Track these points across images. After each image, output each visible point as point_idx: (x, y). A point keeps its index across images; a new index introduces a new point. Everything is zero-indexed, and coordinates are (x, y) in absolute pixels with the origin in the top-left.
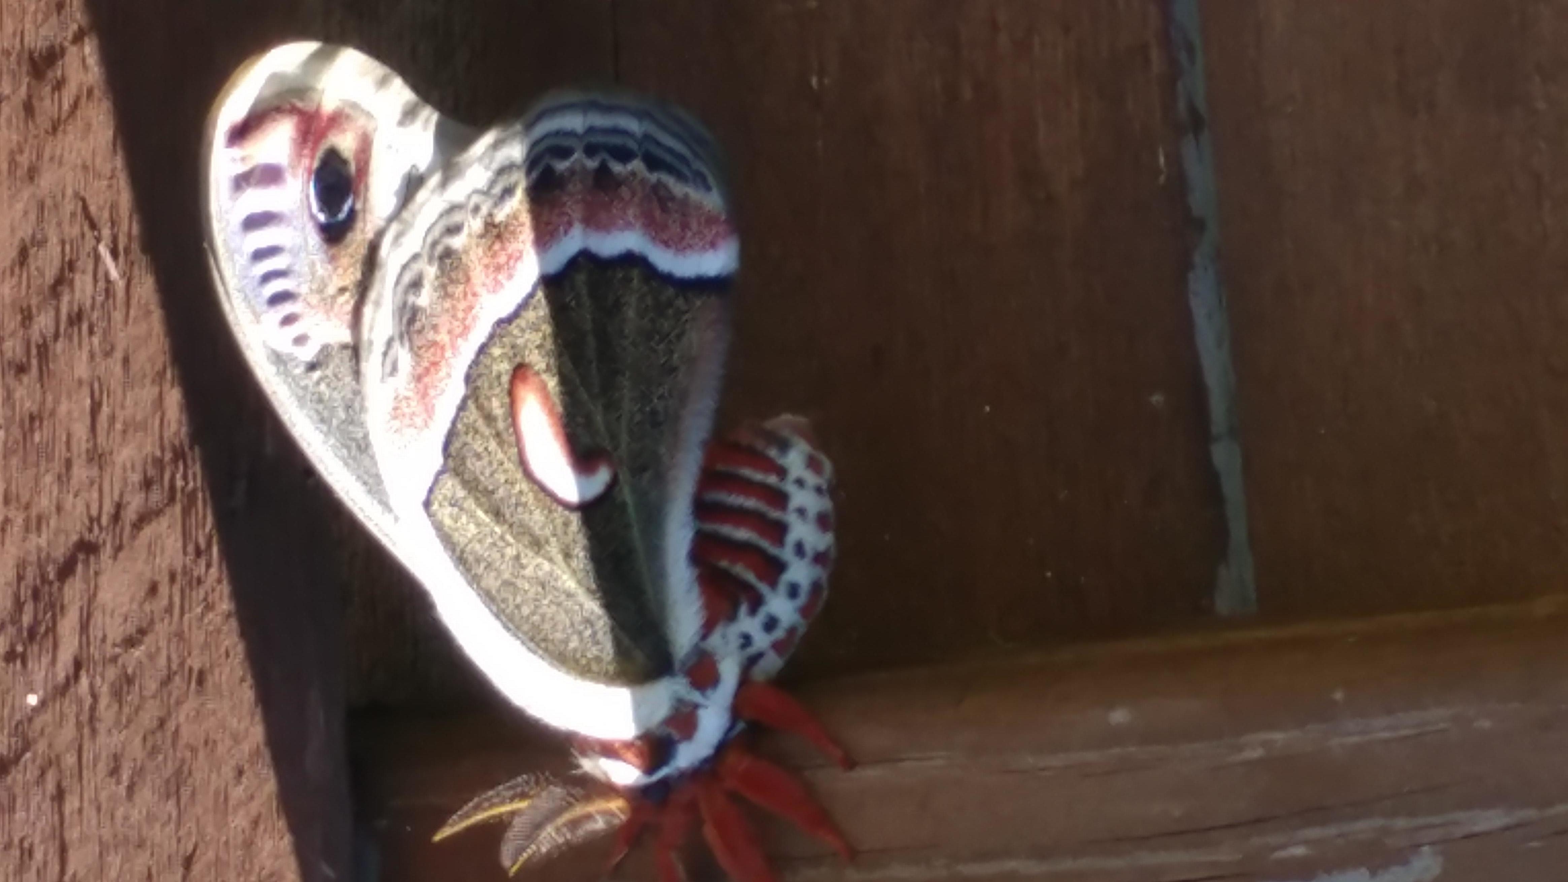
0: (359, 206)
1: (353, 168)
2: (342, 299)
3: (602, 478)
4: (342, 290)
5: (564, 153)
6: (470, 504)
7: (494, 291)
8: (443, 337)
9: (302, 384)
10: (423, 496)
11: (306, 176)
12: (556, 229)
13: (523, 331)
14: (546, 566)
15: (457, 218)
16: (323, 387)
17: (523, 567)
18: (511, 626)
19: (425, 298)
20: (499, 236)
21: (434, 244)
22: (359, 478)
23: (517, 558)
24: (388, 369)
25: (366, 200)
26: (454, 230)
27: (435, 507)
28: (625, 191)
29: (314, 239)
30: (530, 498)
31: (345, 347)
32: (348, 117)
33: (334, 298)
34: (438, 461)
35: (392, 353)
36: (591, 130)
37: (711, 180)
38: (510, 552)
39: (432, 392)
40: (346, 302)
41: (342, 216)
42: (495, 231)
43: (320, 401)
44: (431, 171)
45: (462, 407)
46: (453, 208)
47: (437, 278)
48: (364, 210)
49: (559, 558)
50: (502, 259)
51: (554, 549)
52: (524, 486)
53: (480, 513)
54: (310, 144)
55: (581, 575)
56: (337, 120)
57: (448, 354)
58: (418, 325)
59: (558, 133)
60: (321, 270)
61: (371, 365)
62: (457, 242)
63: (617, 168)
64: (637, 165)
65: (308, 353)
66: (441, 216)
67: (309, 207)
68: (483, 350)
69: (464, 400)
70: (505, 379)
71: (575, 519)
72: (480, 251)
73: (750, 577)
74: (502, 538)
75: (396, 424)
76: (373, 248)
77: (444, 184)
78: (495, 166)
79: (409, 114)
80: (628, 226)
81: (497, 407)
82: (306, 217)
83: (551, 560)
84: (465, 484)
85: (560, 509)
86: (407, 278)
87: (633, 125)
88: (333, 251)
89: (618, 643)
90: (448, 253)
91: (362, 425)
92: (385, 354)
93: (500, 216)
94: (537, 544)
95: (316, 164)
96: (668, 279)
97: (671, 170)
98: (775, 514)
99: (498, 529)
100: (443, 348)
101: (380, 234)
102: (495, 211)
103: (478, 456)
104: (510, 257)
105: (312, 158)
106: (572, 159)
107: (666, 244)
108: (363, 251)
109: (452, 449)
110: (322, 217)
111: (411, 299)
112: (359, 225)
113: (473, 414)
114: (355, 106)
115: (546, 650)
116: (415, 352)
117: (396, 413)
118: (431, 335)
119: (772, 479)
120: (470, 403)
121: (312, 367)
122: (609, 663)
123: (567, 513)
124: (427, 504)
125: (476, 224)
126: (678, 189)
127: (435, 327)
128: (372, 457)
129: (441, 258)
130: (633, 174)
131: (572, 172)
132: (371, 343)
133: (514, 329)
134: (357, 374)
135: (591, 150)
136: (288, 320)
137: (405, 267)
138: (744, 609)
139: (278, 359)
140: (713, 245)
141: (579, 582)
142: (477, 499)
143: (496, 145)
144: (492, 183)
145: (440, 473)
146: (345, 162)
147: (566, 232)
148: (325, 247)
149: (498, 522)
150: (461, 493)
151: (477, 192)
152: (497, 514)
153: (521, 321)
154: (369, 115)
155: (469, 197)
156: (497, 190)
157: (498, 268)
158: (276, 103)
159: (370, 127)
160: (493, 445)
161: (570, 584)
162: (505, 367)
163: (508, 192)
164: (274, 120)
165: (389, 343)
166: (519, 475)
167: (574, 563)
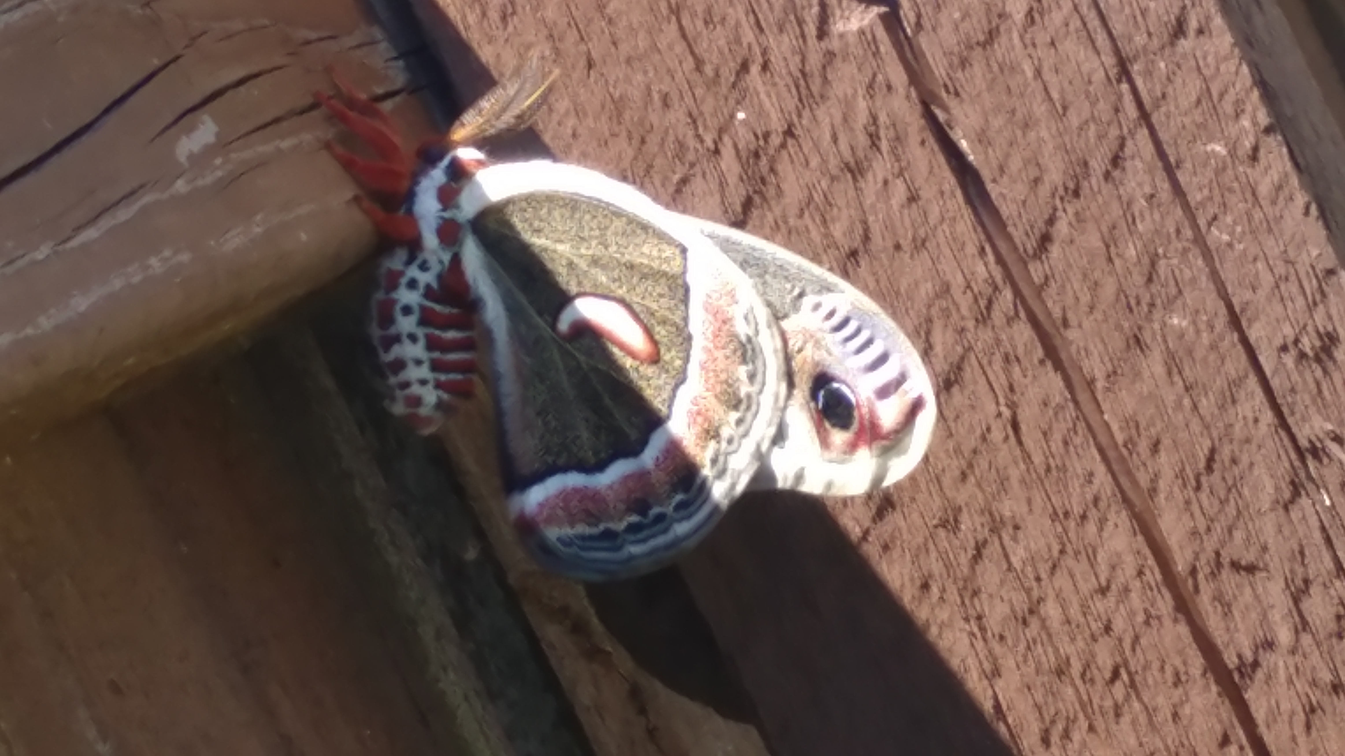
0: (812, 405)
1: (827, 425)
2: (799, 344)
3: (564, 324)
4: (800, 350)
5: (681, 506)
6: (655, 264)
7: (695, 398)
8: (719, 354)
9: (804, 282)
10: (689, 254)
11: (861, 403)
12: (666, 458)
13: (666, 383)
14: (583, 251)
15: (742, 429)
16: (788, 286)
17: (600, 243)
18: (595, 202)
19: (742, 371)
20: (707, 432)
21: (748, 408)
22: (740, 244)
23: (606, 248)
24: (751, 317)
25: (810, 409)
26: (739, 422)
27: (677, 252)
28: (622, 507)
29: (836, 370)
30: (613, 286)
31: (786, 316)
32: (845, 453)
33: (805, 342)
34: (690, 279)
35: (753, 326)
36: (665, 531)
37: (559, 545)
38: (613, 248)
39: (711, 318)
40: (794, 344)
41: (822, 393)
42: (712, 433)
43: (786, 278)
44: (770, 450)
45: (686, 319)
46: (745, 435)
47: (738, 388)
48: (808, 403)
49: (576, 260)
50: (700, 419)
51: (583, 265)
52: (621, 292)
53: (645, 261)
54: (866, 423)
55: (556, 256)
56: (853, 447)
57: (711, 346)
58: (739, 353)
59: (689, 517)
60: (821, 355)
61: (762, 314)
62: (734, 416)
63: (634, 518)
64: (620, 526)
65: (808, 301)
66: (751, 426)
67: (848, 386)
68: (687, 360)
69: (686, 325)
70: (663, 351)
71: (573, 289)
72: (717, 418)
73: (438, 308)
74: (623, 254)
75: (729, 288)
76: (791, 385)
77: (758, 446)
78: (729, 473)
79: (799, 477)
80: (610, 487)
81: (661, 332)
82: (849, 379)
83: (581, 256)
84: (665, 274)
85: (588, 290)
86: (759, 378)
87: (635, 549)
88: (818, 370)
89: (511, 227)
90: (736, 407)
91: (751, 277)
92: (757, 324)
93: (712, 445)
94: (595, 262)
95: (856, 414)
96: (564, 469)
97: (591, 538)
98: (436, 355)
99: (627, 257)
100: (716, 348)
101: (789, 395)
102: (717, 446)
103: (661, 296)
104: (695, 421)
105: (861, 417)
106: (673, 504)
107: (576, 490)
108: (797, 380)
109: (681, 292)
110: (835, 385)
111: (750, 367)
112: (807, 393)
113: (677, 319)
114: (842, 462)
115: (563, 199)
116: (734, 336)
117: (732, 294)
118: (728, 352)
119: (443, 377)
120: (682, 324)
121: (801, 295)
122: (513, 212)
123: (582, 290)
124: (684, 251)
125: (726, 432)
126: (582, 529)
127: (727, 358)
128: (735, 261)
129: (740, 401)
130: (621, 520)
131: (670, 497)
132: (769, 327)
133: (673, 383)
134: (769, 305)
135: (661, 518)
136: (831, 314)
137: (764, 384)
138: (435, 285)
139: (828, 288)
140: (541, 505)
141: (555, 251)
142: (652, 268)
143: (733, 486)
144: (726, 462)
145: (684, 273)
146: (834, 425)
147: (657, 459)
148: (825, 369)
149: (629, 261)
150: (664, 267)
151: (735, 452)
152: (631, 267)
153: (669, 388)
154: (831, 461)
155: (740, 445)
156: (721, 459)
157: (699, 413)
158: (900, 435)
159: (827, 455)
160: (654, 306)
161: (560, 247)
162: (666, 357)
163: (714, 461)
164: (898, 424)
165: (757, 332)
166: (627, 298)
167: (564, 262)
